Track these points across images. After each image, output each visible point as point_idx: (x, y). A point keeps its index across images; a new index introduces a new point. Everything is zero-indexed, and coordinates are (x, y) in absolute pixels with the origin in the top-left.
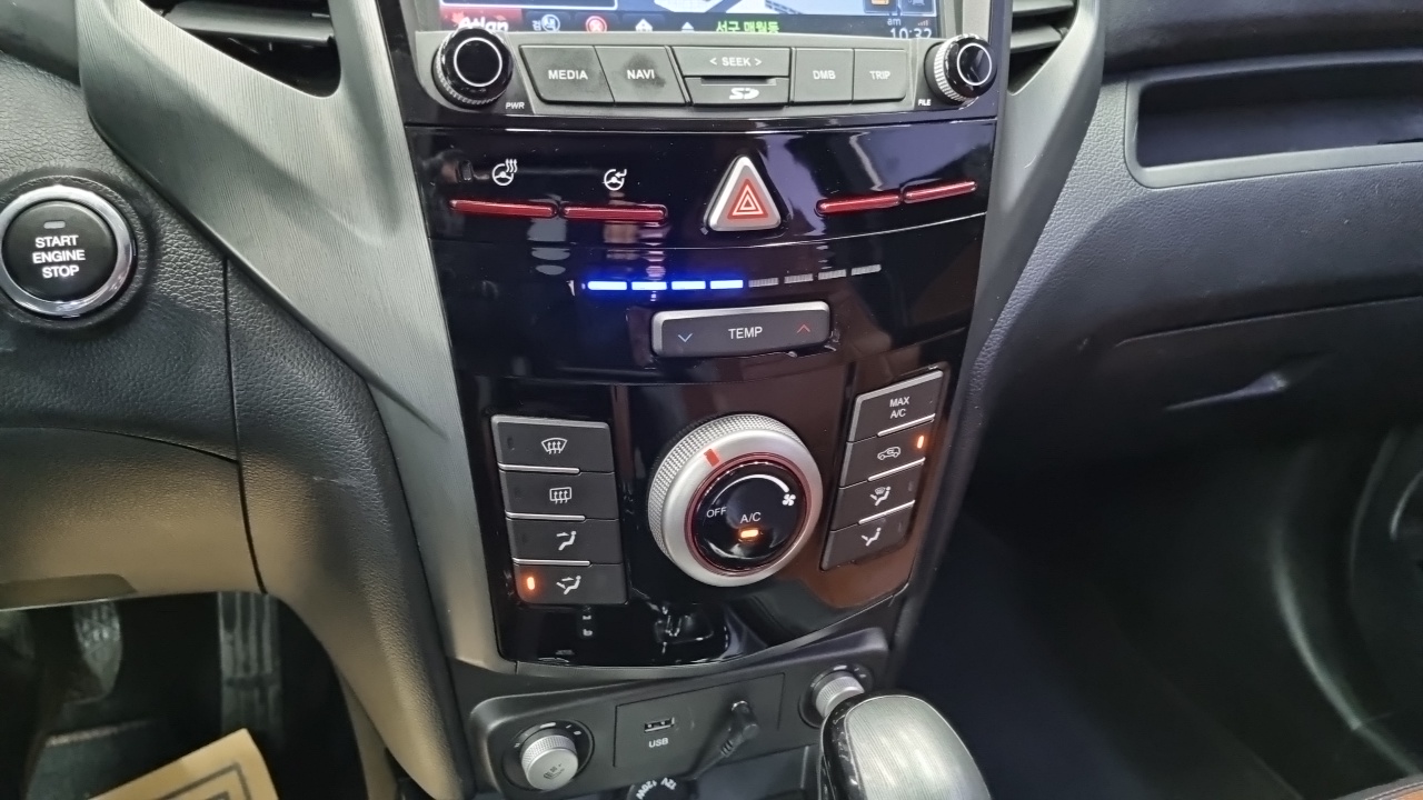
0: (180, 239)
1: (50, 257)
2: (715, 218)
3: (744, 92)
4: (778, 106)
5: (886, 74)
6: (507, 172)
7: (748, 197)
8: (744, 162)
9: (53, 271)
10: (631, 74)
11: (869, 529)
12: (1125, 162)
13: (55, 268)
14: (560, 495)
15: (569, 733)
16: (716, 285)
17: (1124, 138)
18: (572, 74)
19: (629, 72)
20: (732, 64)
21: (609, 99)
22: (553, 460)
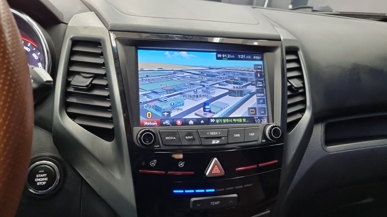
0: (72, 173)
1: (39, 180)
2: (207, 173)
3: (216, 141)
4: (224, 145)
5: (253, 134)
6: (153, 163)
7: (216, 168)
8: (215, 159)
9: (39, 183)
10: (187, 137)
12: (322, 146)
13: (40, 182)
16: (207, 191)
17: (321, 139)
18: (171, 138)
19: (186, 137)
20: (213, 133)
21: (181, 144)
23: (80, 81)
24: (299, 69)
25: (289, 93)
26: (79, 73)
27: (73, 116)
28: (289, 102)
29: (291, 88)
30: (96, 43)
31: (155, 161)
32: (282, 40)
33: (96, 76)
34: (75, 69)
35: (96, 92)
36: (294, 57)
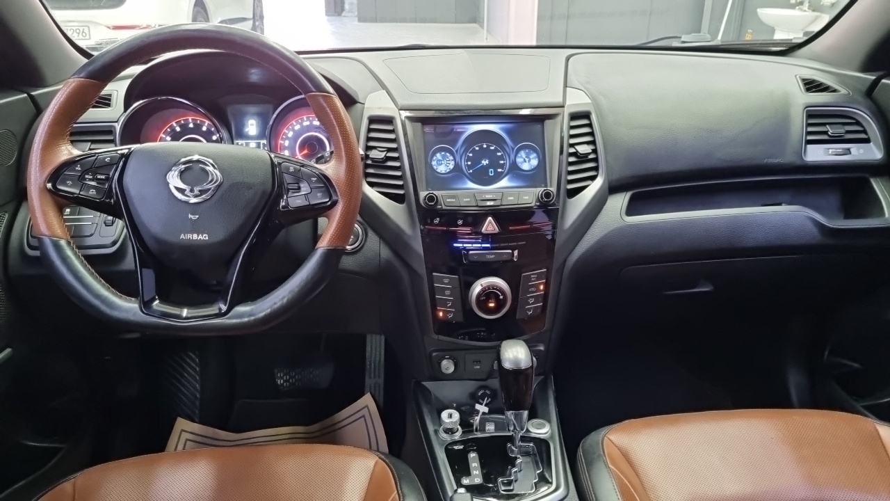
2: (483, 230)
3: (491, 203)
4: (499, 206)
5: (528, 197)
6: (437, 221)
8: (490, 218)
10: (465, 200)
11: (529, 310)
12: (622, 215)
14: (448, 292)
15: (452, 360)
16: (483, 245)
17: (621, 208)
18: (452, 200)
20: (488, 197)
21: (460, 205)
22: (446, 284)
23: (376, 154)
24: (592, 134)
25: (571, 160)
26: (375, 148)
27: (372, 185)
28: (570, 169)
29: (575, 154)
30: (389, 120)
31: (438, 219)
32: (566, 106)
33: (389, 150)
34: (372, 144)
35: (390, 164)
36: (585, 122)
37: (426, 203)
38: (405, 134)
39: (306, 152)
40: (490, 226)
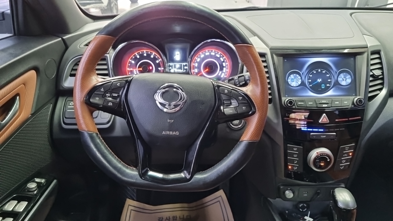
2: (320, 121)
3: (325, 105)
4: (330, 107)
5: (347, 102)
6: (292, 115)
8: (324, 114)
10: (309, 103)
11: (342, 166)
13: (236, 122)
14: (295, 156)
15: (292, 191)
16: (319, 130)
18: (302, 103)
20: (323, 101)
21: (306, 106)
22: (295, 151)
24: (381, 63)
25: (371, 79)
28: (371, 84)
29: (373, 76)
30: (263, 55)
32: (368, 47)
36: (377, 56)
37: (287, 104)
38: (274, 64)
39: (207, 70)
40: (324, 119)
